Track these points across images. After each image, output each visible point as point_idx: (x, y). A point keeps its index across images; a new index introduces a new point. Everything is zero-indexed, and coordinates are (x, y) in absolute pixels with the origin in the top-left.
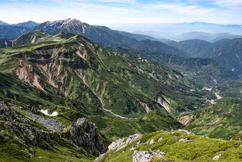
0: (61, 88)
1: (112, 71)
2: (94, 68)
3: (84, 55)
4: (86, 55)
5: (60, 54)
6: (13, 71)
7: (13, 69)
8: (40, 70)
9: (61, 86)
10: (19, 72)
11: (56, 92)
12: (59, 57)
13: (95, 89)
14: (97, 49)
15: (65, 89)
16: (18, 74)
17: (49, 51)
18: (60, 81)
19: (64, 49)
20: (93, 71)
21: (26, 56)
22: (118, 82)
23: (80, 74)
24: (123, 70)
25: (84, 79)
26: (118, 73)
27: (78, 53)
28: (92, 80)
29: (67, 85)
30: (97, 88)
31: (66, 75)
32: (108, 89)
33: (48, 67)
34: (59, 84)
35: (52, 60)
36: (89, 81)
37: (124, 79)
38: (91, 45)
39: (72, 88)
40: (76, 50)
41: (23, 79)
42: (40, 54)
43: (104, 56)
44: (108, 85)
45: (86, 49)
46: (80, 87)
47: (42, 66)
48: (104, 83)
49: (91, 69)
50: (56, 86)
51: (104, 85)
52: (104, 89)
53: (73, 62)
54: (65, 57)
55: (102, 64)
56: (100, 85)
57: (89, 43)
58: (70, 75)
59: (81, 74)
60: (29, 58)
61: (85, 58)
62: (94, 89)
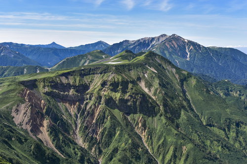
0: (93, 149)
1: (211, 126)
2: (169, 115)
3: (153, 89)
4: (156, 90)
5: (104, 84)
6: (7, 108)
7: (8, 105)
8: (63, 111)
9: (94, 144)
10: (17, 111)
11: (79, 154)
12: (100, 90)
13: (164, 158)
14: (184, 80)
15: (100, 152)
16: (13, 114)
17: (86, 80)
18: (95, 136)
19: (113, 75)
20: (164, 121)
21: (42, 84)
22: (220, 148)
23: (137, 124)
24: (238, 125)
25: (144, 136)
26: (224, 130)
27: (142, 85)
28: (159, 139)
29: (107, 145)
30: (168, 157)
31: (108, 123)
32: (190, 159)
33: (79, 109)
34: (92, 141)
35: (88, 96)
36: (155, 140)
37: (237, 145)
38: (174, 70)
39: (116, 150)
40: (139, 79)
41: (21, 124)
42: (69, 84)
43: (197, 94)
44: (192, 153)
45: (159, 77)
46: (131, 150)
47: (67, 105)
48: (184, 148)
49: (163, 118)
50: (85, 146)
51: (184, 152)
52: (183, 159)
53: (127, 101)
54: (112, 90)
55: (192, 110)
56: (175, 150)
57: (169, 68)
58: (115, 124)
59: (140, 125)
60: (47, 89)
61: (155, 94)
62: (161, 157)
